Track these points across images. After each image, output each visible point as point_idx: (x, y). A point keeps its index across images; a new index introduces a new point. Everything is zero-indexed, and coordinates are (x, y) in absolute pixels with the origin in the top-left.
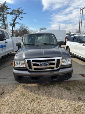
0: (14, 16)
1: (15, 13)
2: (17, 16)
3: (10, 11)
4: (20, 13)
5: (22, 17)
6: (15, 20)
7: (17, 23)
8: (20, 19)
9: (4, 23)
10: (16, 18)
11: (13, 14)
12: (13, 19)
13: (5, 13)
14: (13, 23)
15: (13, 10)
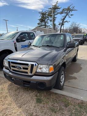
0: (64, 15)
1: (65, 12)
2: (67, 15)
3: (60, 10)
4: (70, 11)
5: (71, 15)
6: (64, 19)
7: (66, 21)
8: (69, 17)
9: (54, 23)
10: (65, 17)
11: (63, 13)
12: (63, 18)
13: (55, 13)
14: (62, 22)
15: (64, 9)
